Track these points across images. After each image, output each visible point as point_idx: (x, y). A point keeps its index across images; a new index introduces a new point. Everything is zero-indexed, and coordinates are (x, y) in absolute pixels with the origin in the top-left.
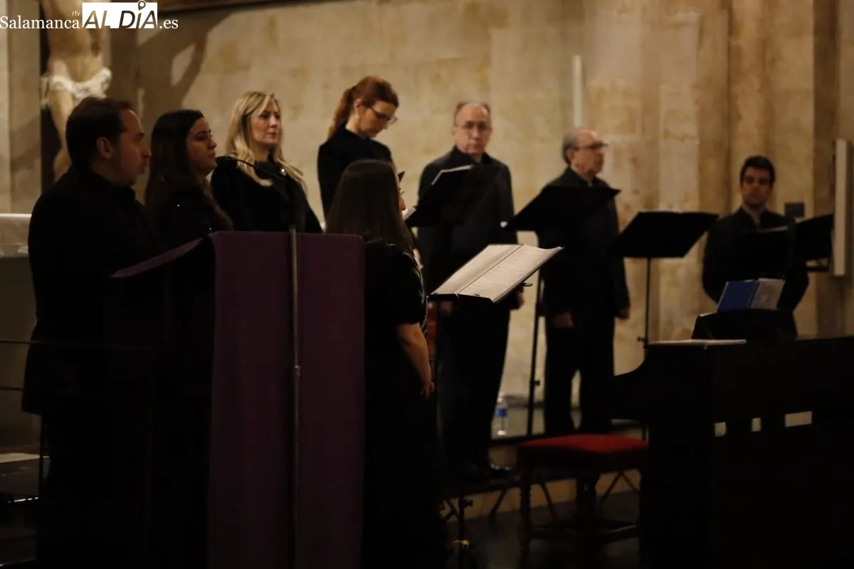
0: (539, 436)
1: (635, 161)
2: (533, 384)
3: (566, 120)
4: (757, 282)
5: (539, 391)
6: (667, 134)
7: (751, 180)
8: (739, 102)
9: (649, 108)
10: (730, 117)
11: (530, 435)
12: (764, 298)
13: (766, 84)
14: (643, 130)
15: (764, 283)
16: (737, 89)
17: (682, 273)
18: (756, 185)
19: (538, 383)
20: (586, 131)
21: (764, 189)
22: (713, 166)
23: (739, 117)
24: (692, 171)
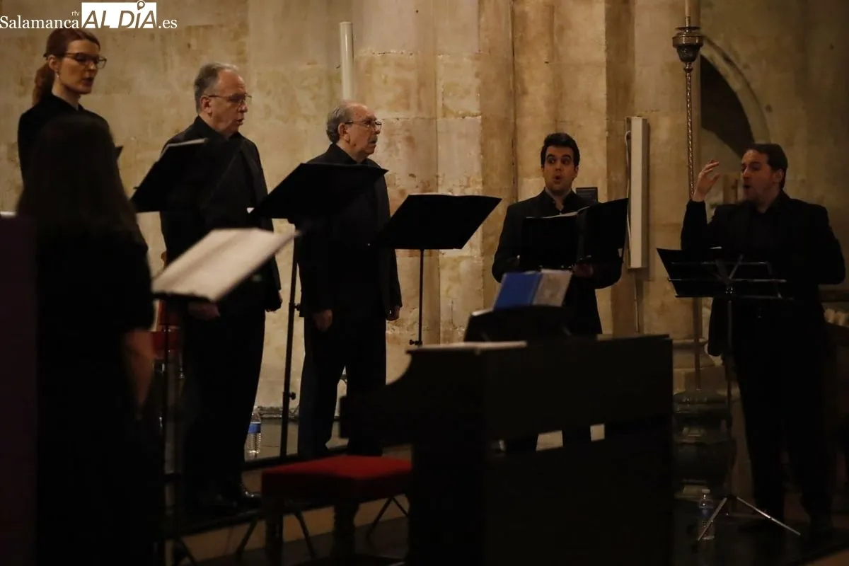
0: (293, 459)
1: (410, 140)
2: (288, 396)
3: (334, 93)
4: (539, 273)
5: (294, 404)
6: (446, 111)
7: (552, 160)
8: (526, 77)
9: (426, 82)
10: (515, 93)
11: (283, 458)
12: (547, 293)
13: (555, 57)
14: (419, 106)
15: (548, 275)
16: (522, 60)
17: (464, 266)
18: (559, 164)
19: (293, 396)
20: (355, 105)
21: (567, 169)
22: (498, 147)
23: (525, 92)
24: (474, 151)
